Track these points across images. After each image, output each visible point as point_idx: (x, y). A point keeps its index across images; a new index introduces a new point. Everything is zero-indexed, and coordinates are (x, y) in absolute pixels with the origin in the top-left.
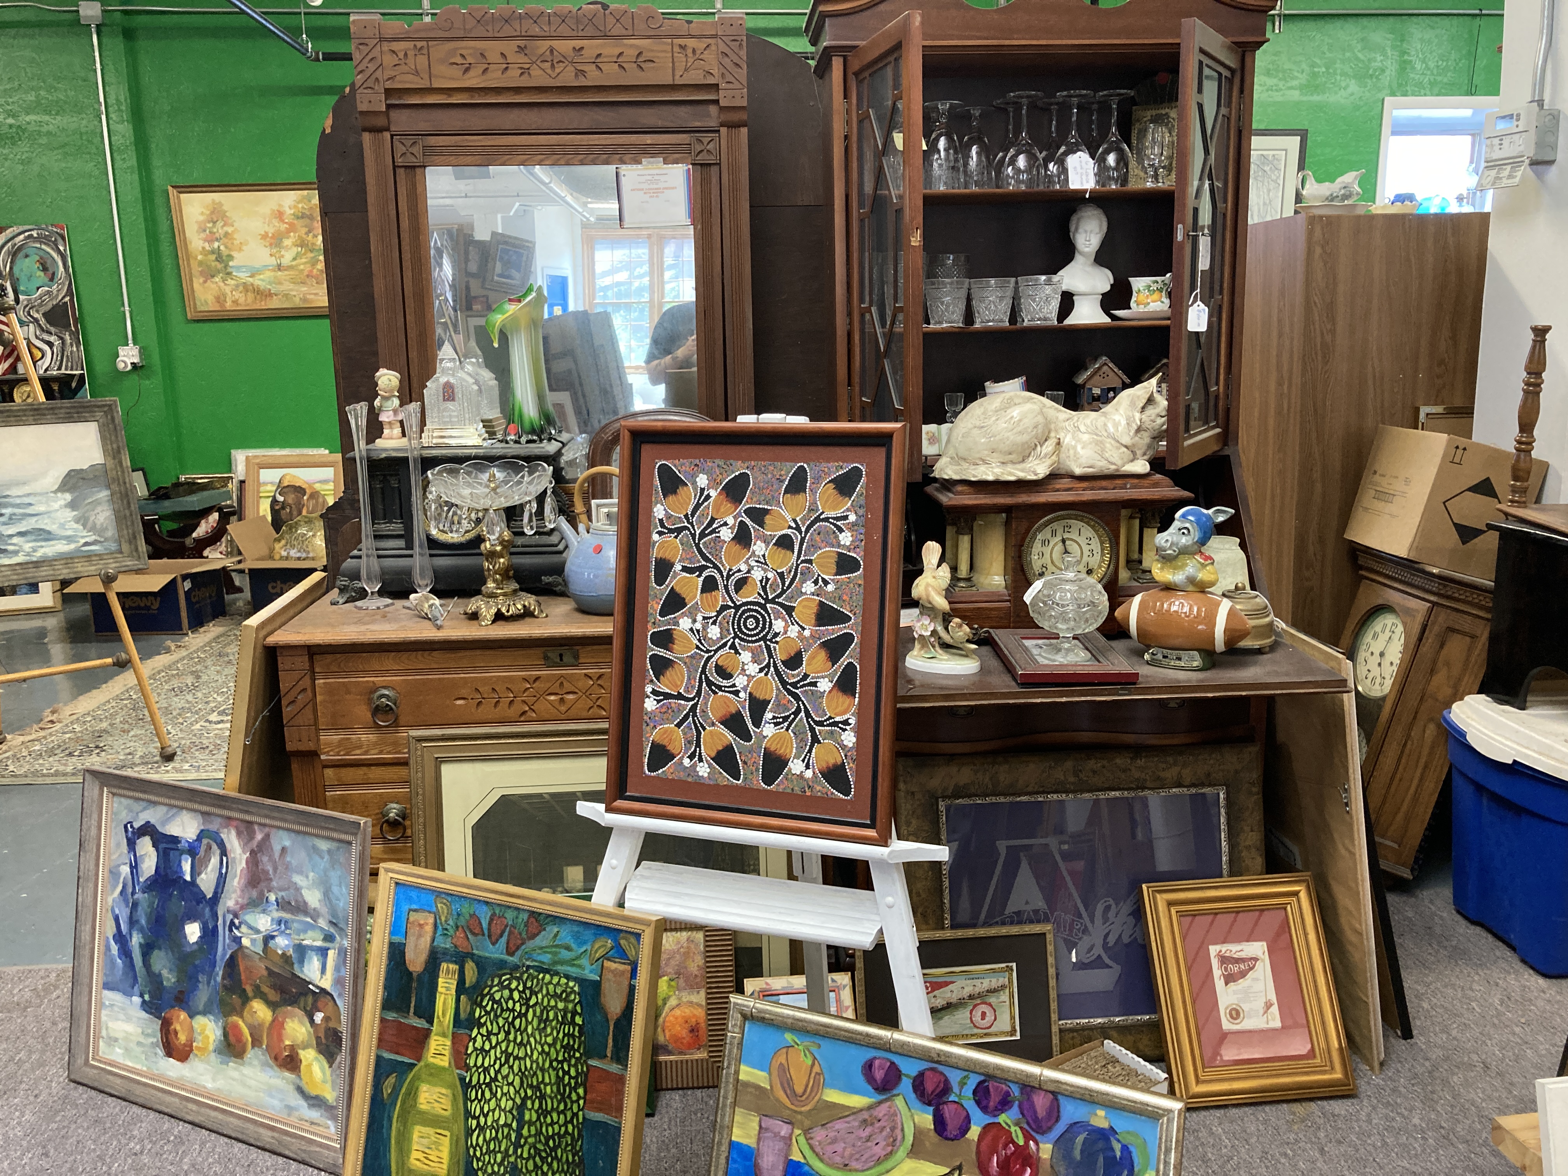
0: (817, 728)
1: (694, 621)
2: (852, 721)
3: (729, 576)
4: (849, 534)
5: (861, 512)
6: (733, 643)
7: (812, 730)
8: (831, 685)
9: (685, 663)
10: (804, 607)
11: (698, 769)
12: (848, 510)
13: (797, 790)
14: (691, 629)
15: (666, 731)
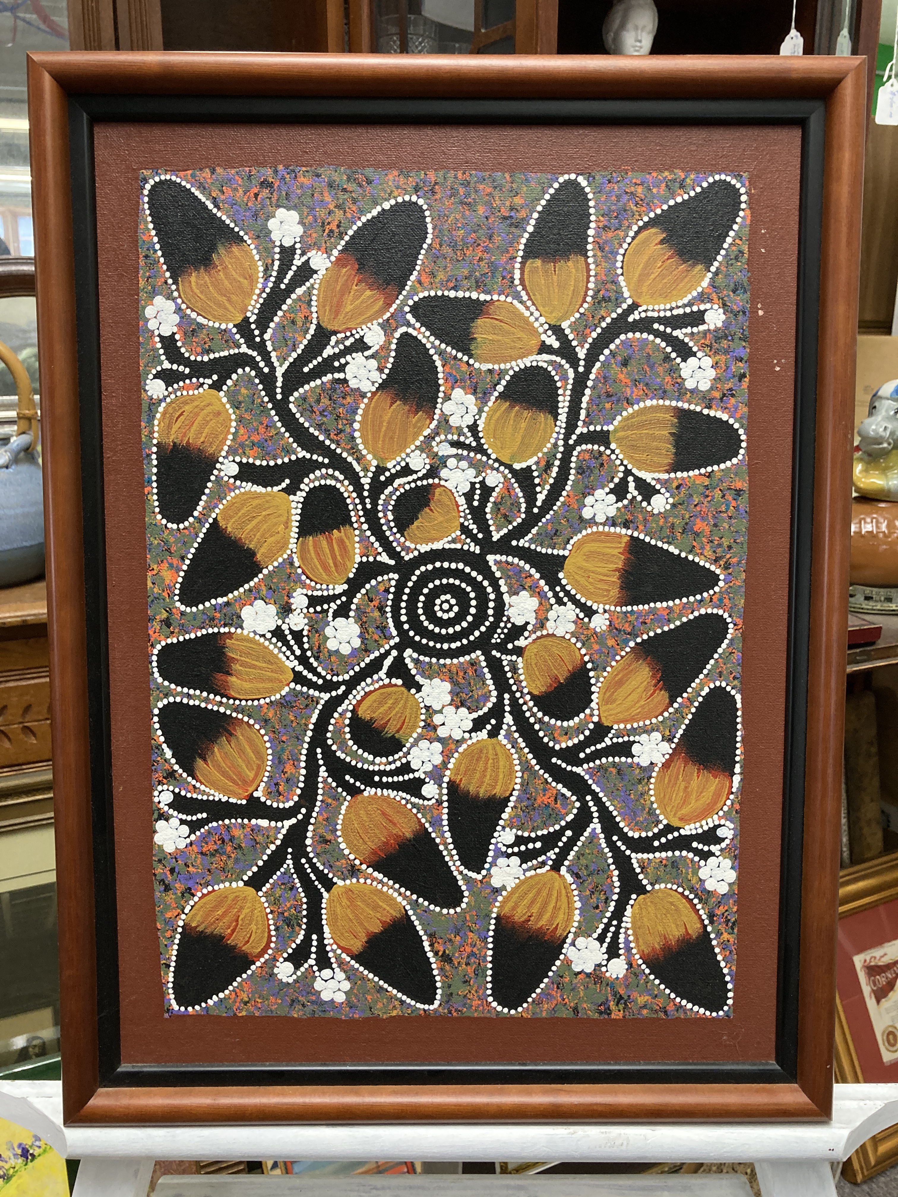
0: (635, 858)
1: (286, 610)
2: (727, 832)
3: (377, 487)
4: (708, 362)
5: (739, 301)
6: (399, 661)
7: (622, 862)
8: (667, 748)
9: (265, 722)
10: (589, 556)
11: (318, 985)
12: (702, 297)
13: (589, 1010)
14: (278, 633)
15: (222, 898)
